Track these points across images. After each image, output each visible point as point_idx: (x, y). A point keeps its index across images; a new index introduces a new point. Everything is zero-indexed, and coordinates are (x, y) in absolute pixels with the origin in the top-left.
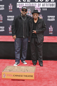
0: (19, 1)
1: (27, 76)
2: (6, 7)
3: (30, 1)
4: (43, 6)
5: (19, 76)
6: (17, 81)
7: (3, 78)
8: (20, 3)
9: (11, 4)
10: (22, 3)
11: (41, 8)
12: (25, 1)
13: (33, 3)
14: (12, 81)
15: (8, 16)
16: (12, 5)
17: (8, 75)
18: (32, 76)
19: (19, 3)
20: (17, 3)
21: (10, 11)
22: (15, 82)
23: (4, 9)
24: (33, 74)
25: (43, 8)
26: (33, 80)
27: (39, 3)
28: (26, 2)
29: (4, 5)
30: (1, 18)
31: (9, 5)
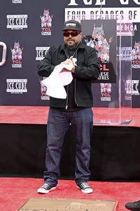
0: (73, 2)
2: (34, 22)
3: (104, 3)
8: (76, 10)
9: (46, 13)
10: (81, 10)
12: (90, 3)
13: (114, 9)
15: (37, 49)
20: (67, 10)
21: (44, 34)
23: (26, 26)
27: (133, 9)
28: (93, 5)
29: (26, 16)
30: (17, 54)
31: (42, 15)
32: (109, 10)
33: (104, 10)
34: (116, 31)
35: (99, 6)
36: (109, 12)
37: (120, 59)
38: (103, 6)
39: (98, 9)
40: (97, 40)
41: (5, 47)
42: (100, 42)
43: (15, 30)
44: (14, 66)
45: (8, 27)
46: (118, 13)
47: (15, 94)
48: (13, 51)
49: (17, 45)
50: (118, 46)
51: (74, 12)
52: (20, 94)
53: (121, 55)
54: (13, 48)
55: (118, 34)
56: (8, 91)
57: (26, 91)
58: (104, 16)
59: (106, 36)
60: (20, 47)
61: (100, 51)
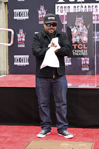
2: (33, 14)
9: (42, 8)
13: (91, 5)
16: (45, 9)
19: (60, 5)
20: (57, 5)
21: (40, 23)
23: (28, 18)
28: (76, 2)
29: (27, 10)
30: (22, 37)
31: (39, 10)
32: (87, 5)
33: (84, 5)
34: (92, 20)
35: (80, 3)
36: (87, 7)
37: (95, 40)
38: (83, 3)
39: (79, 5)
40: (79, 27)
41: (13, 33)
42: (81, 28)
43: (20, 21)
44: (19, 46)
45: (15, 18)
46: (94, 7)
47: (20, 66)
48: (19, 36)
49: (21, 31)
50: (94, 31)
51: (62, 7)
52: (23, 66)
53: (96, 37)
54: (18, 33)
55: (94, 22)
56: (15, 64)
57: (28, 64)
58: (83, 10)
59: (85, 24)
60: (24, 32)
61: (81, 34)
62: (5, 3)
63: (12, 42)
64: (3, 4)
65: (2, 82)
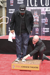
0: (28, 6)
1: (33, 67)
4: (48, 10)
5: (26, 67)
6: (24, 71)
7: (12, 68)
10: (30, 8)
11: (47, 12)
14: (21, 71)
17: (17, 66)
18: (37, 68)
22: (23, 72)
24: (38, 66)
25: (48, 12)
26: (39, 71)
27: (45, 8)
28: (34, 7)
35: (36, 7)
38: (37, 7)
40: (35, 15)
41: (8, 18)
42: (36, 16)
45: (9, 12)
56: (9, 31)
59: (38, 14)
61: (36, 18)
62: (5, 8)
63: (8, 22)
64: (4, 8)
65: (4, 37)
